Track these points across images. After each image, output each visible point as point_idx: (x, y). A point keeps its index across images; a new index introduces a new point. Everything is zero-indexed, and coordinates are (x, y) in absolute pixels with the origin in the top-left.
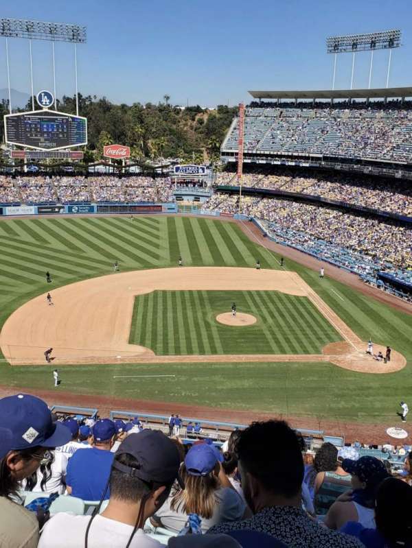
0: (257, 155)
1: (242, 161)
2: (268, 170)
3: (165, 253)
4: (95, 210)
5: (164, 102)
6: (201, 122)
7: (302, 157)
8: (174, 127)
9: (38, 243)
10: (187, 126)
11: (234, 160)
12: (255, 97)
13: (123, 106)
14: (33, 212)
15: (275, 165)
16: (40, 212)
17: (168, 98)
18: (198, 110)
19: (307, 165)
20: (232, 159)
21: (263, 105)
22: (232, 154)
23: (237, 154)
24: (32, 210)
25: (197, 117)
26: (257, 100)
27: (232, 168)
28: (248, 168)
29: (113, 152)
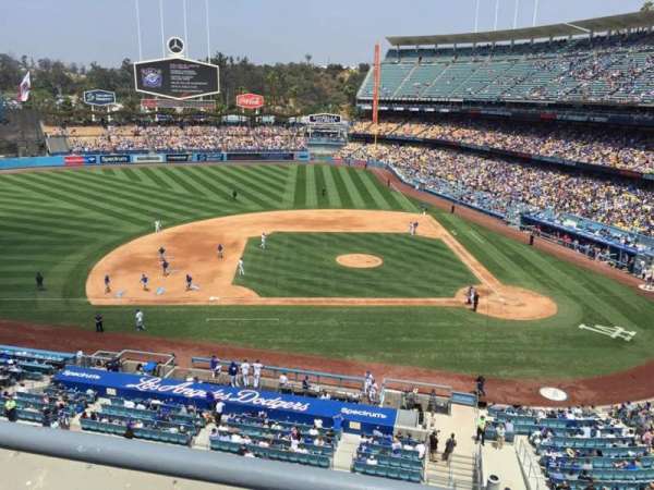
0: (394, 102)
1: (377, 108)
2: (407, 117)
3: (289, 196)
4: (225, 158)
5: (305, 61)
6: (342, 80)
7: (441, 103)
8: (315, 85)
9: (159, 187)
10: (327, 85)
11: (370, 108)
12: (394, 44)
13: (266, 66)
14: (161, 161)
15: (413, 112)
16: (169, 160)
17: (309, 58)
18: (339, 68)
19: (447, 111)
20: (368, 107)
21: (403, 53)
22: (368, 102)
23: (372, 101)
24: (162, 158)
25: (339, 76)
26: (395, 47)
27: (367, 116)
28: (384, 116)
29: (247, 101)
